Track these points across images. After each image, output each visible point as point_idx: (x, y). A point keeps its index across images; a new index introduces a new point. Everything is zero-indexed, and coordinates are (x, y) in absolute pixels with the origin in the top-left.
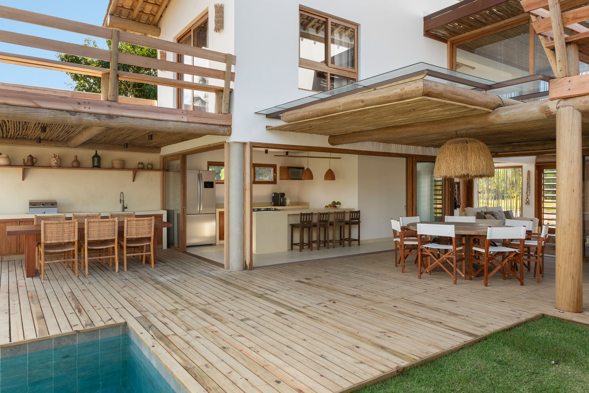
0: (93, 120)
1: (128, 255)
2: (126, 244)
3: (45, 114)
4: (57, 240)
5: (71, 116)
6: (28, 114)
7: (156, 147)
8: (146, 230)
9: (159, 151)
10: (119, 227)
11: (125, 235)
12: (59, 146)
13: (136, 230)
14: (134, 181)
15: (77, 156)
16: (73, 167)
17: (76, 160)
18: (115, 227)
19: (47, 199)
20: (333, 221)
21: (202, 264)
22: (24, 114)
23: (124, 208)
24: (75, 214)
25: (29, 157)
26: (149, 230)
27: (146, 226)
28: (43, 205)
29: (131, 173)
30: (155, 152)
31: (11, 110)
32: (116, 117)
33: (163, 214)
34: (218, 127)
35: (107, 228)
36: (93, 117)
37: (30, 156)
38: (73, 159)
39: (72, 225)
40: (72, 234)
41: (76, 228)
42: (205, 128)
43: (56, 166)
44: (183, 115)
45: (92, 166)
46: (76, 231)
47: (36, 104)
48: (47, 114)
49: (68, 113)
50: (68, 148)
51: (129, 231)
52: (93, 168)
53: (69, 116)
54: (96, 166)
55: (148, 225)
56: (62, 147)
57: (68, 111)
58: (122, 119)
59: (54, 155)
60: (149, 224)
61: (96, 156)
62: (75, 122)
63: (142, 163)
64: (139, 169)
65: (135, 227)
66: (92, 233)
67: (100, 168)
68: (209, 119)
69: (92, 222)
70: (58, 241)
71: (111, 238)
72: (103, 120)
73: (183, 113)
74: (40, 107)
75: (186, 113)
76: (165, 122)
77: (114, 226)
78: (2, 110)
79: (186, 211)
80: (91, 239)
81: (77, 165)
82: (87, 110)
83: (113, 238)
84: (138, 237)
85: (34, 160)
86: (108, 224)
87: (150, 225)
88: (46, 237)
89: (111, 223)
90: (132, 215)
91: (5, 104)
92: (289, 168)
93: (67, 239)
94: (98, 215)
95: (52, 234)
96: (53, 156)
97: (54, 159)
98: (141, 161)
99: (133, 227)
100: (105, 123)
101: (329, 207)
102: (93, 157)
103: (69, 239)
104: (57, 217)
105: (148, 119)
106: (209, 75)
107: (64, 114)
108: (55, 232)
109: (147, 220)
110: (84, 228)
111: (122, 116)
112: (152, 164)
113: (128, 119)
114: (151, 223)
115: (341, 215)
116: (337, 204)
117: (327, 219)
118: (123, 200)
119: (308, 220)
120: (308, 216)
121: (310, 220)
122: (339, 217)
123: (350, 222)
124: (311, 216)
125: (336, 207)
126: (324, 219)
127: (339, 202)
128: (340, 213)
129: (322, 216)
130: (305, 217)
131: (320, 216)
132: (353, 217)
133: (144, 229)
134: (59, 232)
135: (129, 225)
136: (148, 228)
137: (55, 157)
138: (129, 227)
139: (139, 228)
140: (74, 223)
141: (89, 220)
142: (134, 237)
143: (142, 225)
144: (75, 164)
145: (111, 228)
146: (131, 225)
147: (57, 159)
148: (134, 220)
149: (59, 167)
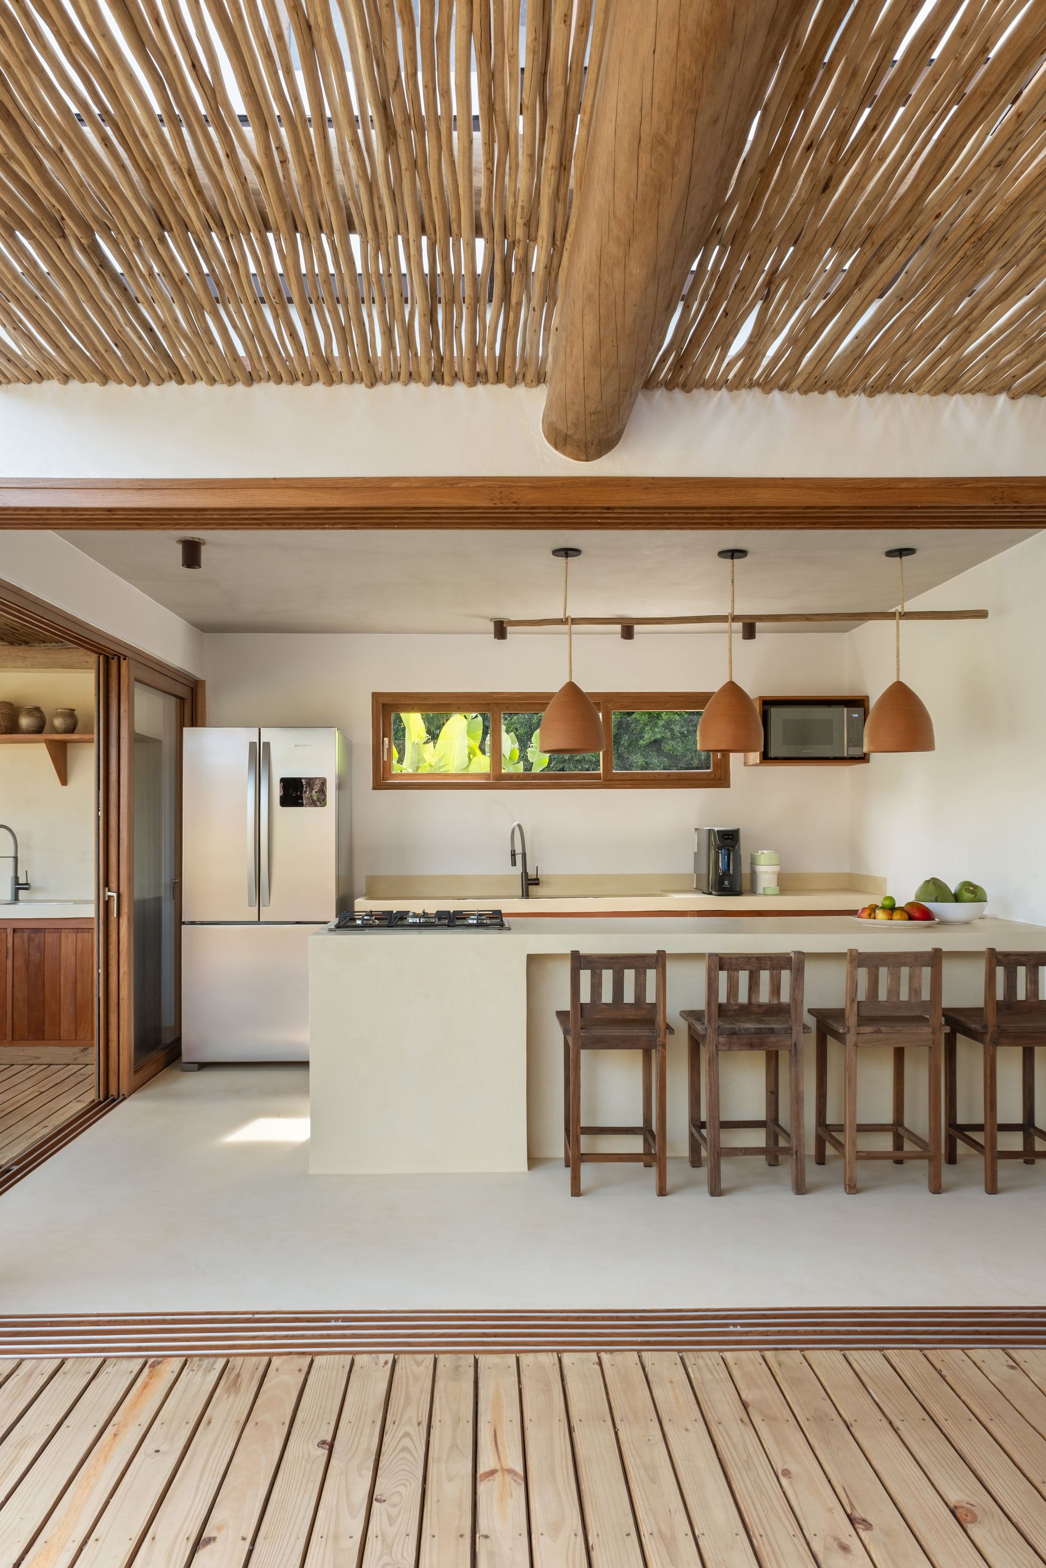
14: (65, 782)
23: (20, 888)
101: (880, 915)
115: (905, 971)
116: (957, 898)
117: (785, 998)
118: (16, 858)
119: (629, 997)
120: (629, 975)
121: (651, 998)
122: (890, 992)
123: (985, 1027)
124: (651, 974)
125: (927, 915)
126: (764, 997)
127: (976, 887)
128: (894, 960)
129: (743, 977)
130: (607, 976)
131: (723, 975)
132: (1021, 995)
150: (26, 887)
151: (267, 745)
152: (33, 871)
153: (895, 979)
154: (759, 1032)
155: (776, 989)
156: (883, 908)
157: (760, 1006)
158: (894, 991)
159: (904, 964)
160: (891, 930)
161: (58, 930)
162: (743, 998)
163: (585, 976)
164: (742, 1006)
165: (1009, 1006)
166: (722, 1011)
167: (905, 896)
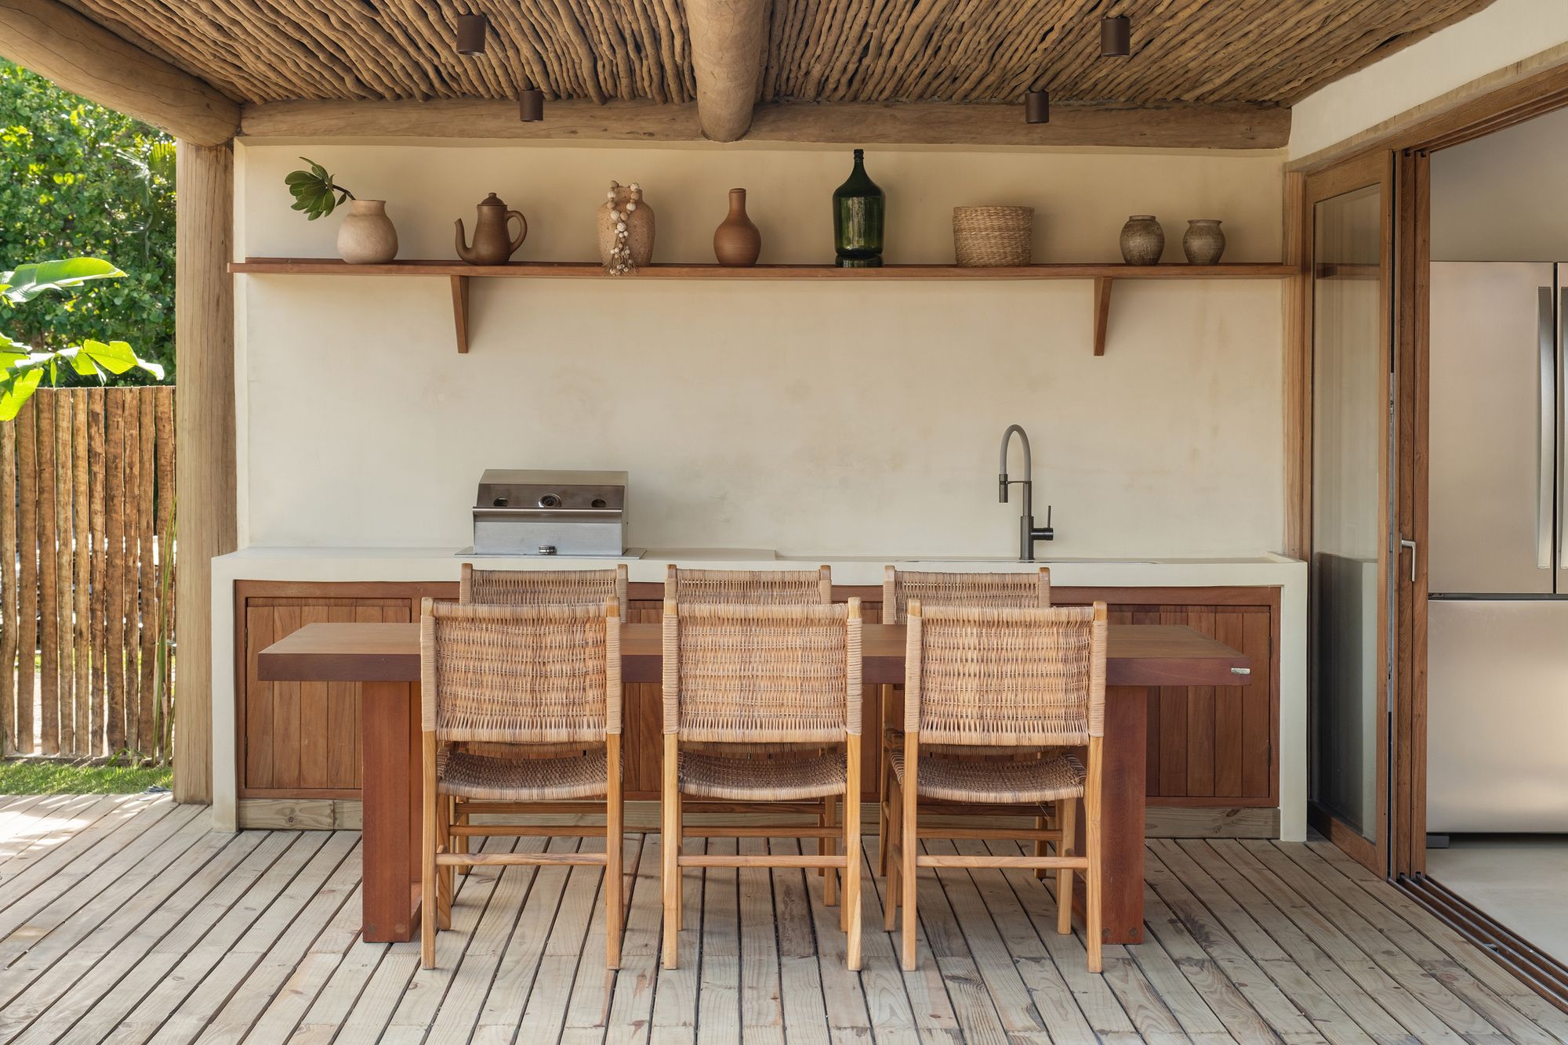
1: (929, 861)
2: (920, 784)
4: (502, 725)
7: (1260, 105)
8: (1047, 697)
9: (1281, 136)
10: (868, 663)
11: (911, 724)
12: (651, 134)
13: (983, 692)
14: (1100, 349)
15: (742, 193)
16: (724, 265)
17: (740, 221)
18: (844, 662)
19: (586, 465)
21: (1464, 983)
23: (1035, 535)
24: (682, 564)
25: (485, 209)
26: (1073, 696)
27: (1051, 668)
28: (548, 501)
29: (1081, 295)
30: (1248, 143)
33: (1277, 590)
35: (792, 669)
37: (493, 201)
38: (721, 210)
39: (590, 636)
40: (591, 694)
41: (613, 655)
43: (624, 262)
45: (832, 256)
46: (614, 673)
50: (706, 141)
51: (934, 696)
52: (840, 265)
54: (853, 255)
55: (1065, 661)
56: (667, 137)
59: (616, 187)
60: (1071, 654)
61: (859, 185)
63: (1146, 224)
64: (1128, 263)
65: (973, 668)
66: (701, 693)
67: (880, 264)
69: (703, 621)
70: (507, 735)
71: (819, 735)
77: (838, 656)
79: (1423, 574)
80: (700, 735)
81: (750, 249)
83: (834, 735)
84: (993, 739)
85: (513, 226)
86: (799, 642)
87: (1078, 660)
88: (447, 704)
89: (819, 637)
90: (1032, 587)
93: (558, 726)
94: (813, 577)
95: (480, 684)
96: (611, 195)
97: (614, 216)
98: (1141, 211)
99: (958, 666)
102: (841, 194)
103: (572, 725)
104: (581, 583)
108: (493, 672)
109: (1058, 624)
110: (659, 659)
112: (1217, 230)
114: (1088, 646)
118: (1029, 482)
133: (1033, 689)
134: (514, 674)
135: (934, 653)
136: (1061, 682)
137: (618, 205)
138: (932, 666)
139: (1001, 676)
140: (600, 621)
141: (685, 609)
142: (971, 737)
143: (1025, 660)
144: (732, 247)
145: (819, 669)
146: (947, 654)
147: (630, 214)
148: (966, 622)
149: (638, 266)
150: (1046, 534)
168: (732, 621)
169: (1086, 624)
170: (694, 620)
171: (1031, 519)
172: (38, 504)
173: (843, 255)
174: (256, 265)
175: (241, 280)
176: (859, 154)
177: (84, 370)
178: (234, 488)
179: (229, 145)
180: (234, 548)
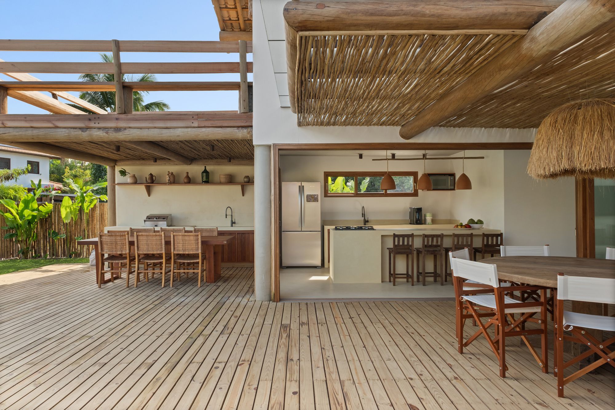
0: (101, 134)
1: (175, 271)
2: (174, 259)
3: (60, 133)
5: (83, 133)
6: (48, 134)
8: (193, 246)
11: (172, 251)
13: (183, 246)
14: (243, 196)
15: (188, 173)
16: (185, 183)
17: (188, 177)
18: (162, 241)
20: (451, 247)
22: (44, 135)
23: (233, 223)
25: (150, 175)
26: (196, 246)
27: (193, 242)
28: (156, 219)
29: (239, 188)
31: (35, 132)
32: (123, 129)
34: (235, 130)
35: (154, 242)
36: (102, 132)
38: (185, 175)
39: (124, 238)
42: (219, 132)
43: (169, 183)
44: (194, 120)
47: (54, 124)
48: (63, 133)
49: (80, 130)
51: (176, 246)
52: (202, 183)
53: (80, 133)
54: (205, 182)
55: (195, 241)
56: (179, 164)
57: (80, 128)
58: (129, 130)
59: (168, 172)
60: (196, 239)
61: (205, 171)
62: (87, 138)
63: (247, 177)
65: (181, 242)
66: (141, 246)
67: (208, 183)
68: (224, 121)
71: (159, 252)
72: (111, 134)
73: (193, 117)
74: (57, 127)
75: (197, 117)
76: (173, 129)
78: (28, 133)
81: (189, 181)
82: (97, 125)
83: (161, 252)
85: (154, 178)
87: (197, 241)
89: (158, 238)
90: (215, 230)
91: (32, 127)
92: (430, 175)
97: (167, 176)
99: (179, 242)
100: (113, 136)
101: (459, 227)
102: (203, 172)
105: (155, 128)
106: (220, 71)
107: (76, 132)
109: (194, 235)
111: (130, 128)
113: (135, 130)
115: (465, 238)
116: (477, 223)
117: (439, 243)
118: (232, 215)
119: (406, 243)
120: (406, 239)
121: (410, 244)
122: (462, 242)
123: (482, 250)
124: (410, 239)
125: (470, 227)
126: (435, 243)
127: (481, 221)
128: (463, 236)
129: (430, 239)
130: (401, 239)
131: (426, 239)
132: (490, 243)
133: (190, 245)
134: (112, 244)
135: (176, 240)
136: (195, 244)
137: (168, 175)
138: (176, 242)
139: (185, 243)
140: (125, 235)
141: (138, 234)
142: (181, 252)
143: (189, 241)
144: (186, 181)
145: (159, 242)
146: (177, 240)
147: (170, 176)
148: (180, 235)
149: (171, 183)
150: (235, 223)
151: (303, 186)
152: (236, 218)
153: (463, 239)
154: (434, 251)
155: (437, 242)
156: (460, 225)
157: (434, 245)
158: (463, 242)
159: (465, 236)
160: (461, 230)
161: (249, 233)
162: (430, 244)
163: (396, 239)
164: (430, 245)
165: (487, 246)
166: (426, 246)
167: (465, 223)
168: (145, 235)
169: (198, 235)
170: (139, 235)
171: (232, 221)
172: (102, 220)
173: (203, 181)
174: (118, 184)
175: (116, 186)
176: (205, 167)
177: (102, 199)
178: (116, 217)
179: (115, 167)
180: (116, 225)
